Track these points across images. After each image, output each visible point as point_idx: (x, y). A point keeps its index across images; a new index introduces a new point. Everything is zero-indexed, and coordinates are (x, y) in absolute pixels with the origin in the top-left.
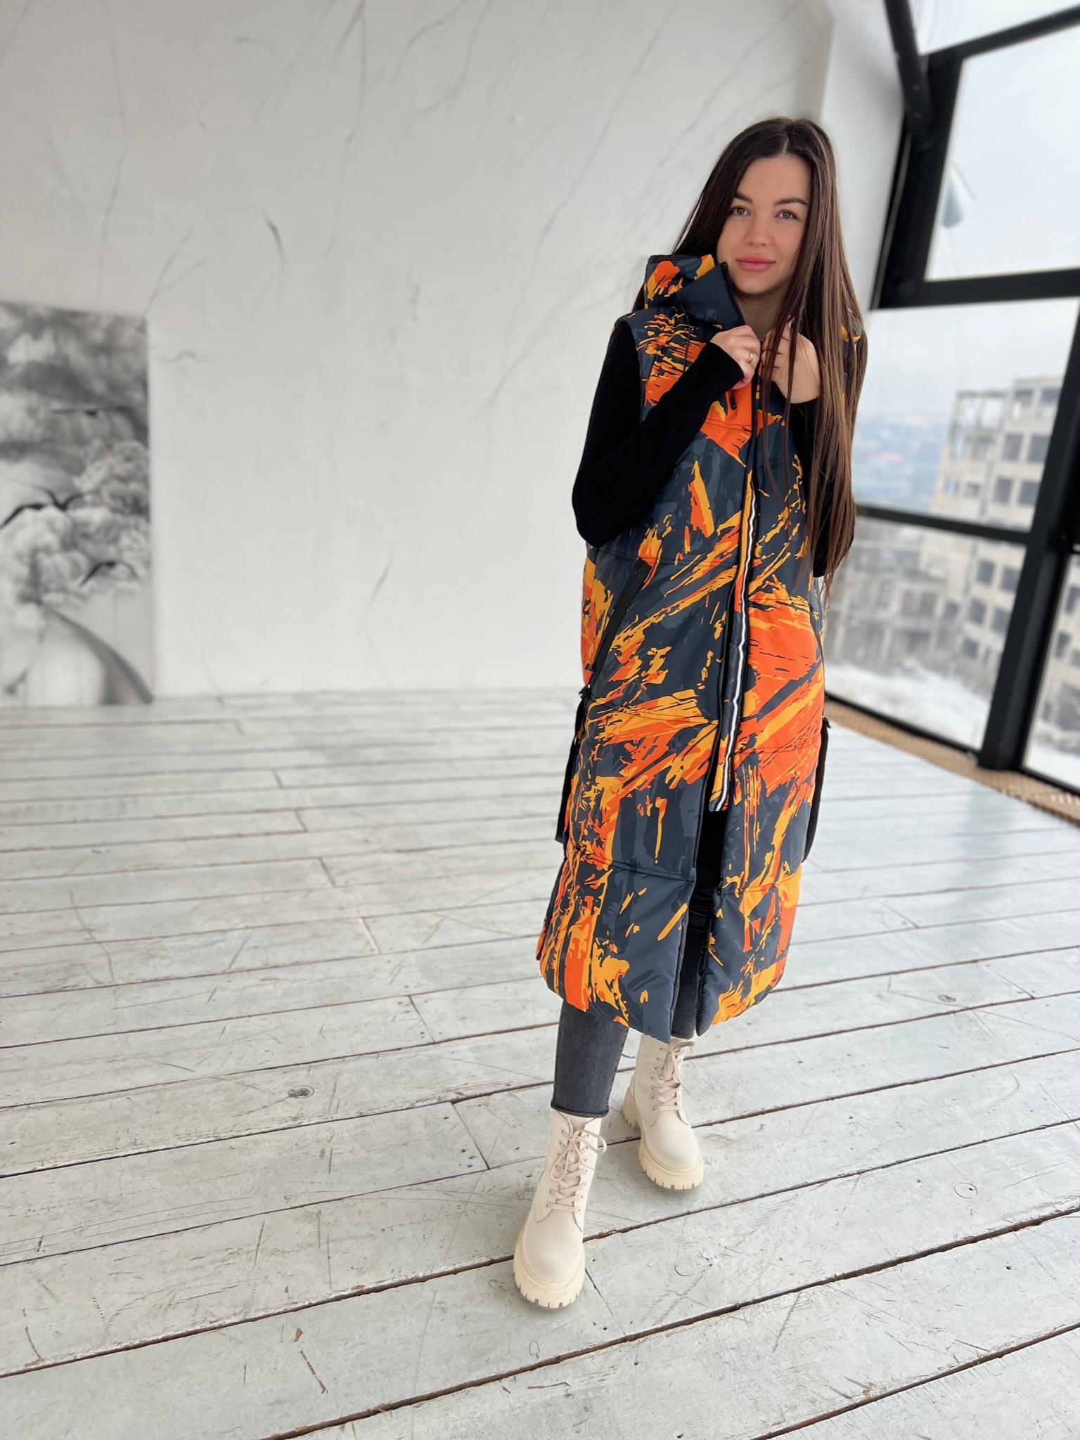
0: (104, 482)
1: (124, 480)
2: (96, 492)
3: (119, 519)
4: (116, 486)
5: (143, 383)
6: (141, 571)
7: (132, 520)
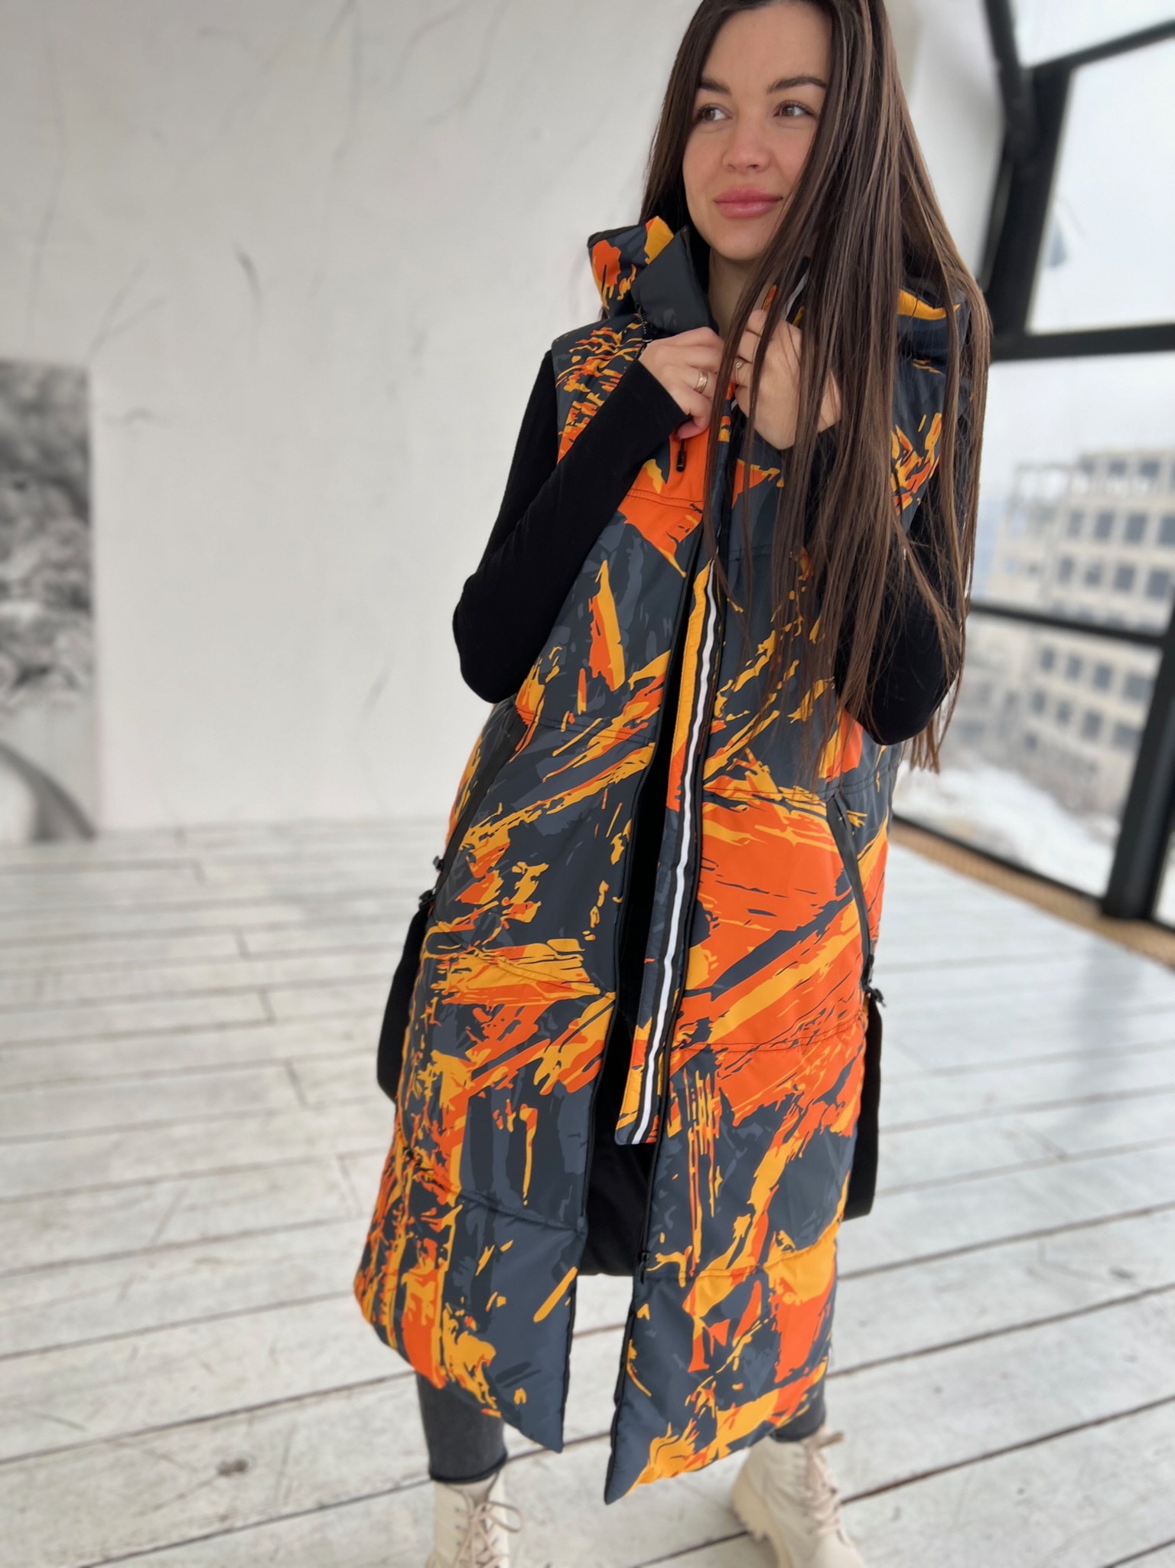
0: (37, 569)
1: (61, 567)
2: (26, 582)
3: (55, 616)
4: (50, 575)
5: (83, 447)
6: (81, 677)
7: (71, 616)
